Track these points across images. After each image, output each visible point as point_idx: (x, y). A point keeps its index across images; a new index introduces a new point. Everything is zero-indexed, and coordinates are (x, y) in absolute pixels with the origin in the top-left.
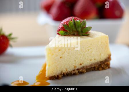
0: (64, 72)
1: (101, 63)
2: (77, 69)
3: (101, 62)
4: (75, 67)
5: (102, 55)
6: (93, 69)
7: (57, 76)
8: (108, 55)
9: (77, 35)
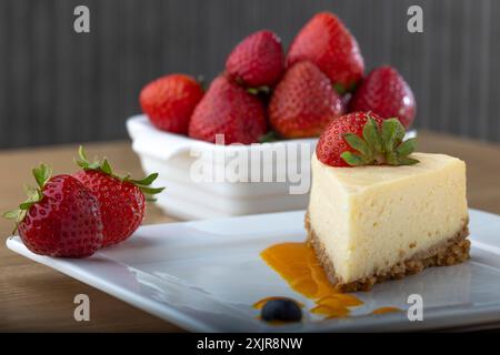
0: (381, 268)
1: (450, 244)
2: (403, 259)
3: (449, 241)
4: (401, 253)
5: (452, 219)
6: (432, 261)
7: (367, 279)
8: (463, 220)
9: (384, 164)
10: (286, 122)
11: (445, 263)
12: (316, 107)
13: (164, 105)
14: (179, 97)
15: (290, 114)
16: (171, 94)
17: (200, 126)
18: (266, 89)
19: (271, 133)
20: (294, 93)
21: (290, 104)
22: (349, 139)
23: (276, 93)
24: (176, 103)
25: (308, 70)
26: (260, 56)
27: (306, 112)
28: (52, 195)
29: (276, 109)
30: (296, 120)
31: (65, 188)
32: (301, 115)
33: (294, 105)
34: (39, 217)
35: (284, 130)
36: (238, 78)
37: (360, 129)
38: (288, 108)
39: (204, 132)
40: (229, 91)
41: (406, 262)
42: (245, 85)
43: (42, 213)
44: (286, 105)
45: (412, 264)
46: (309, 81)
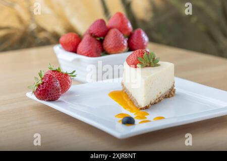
0: (152, 101)
3: (170, 90)
4: (157, 96)
6: (165, 97)
8: (173, 82)
9: (150, 66)
10: (110, 49)
11: (169, 97)
12: (119, 44)
13: (68, 43)
14: (73, 41)
15: (110, 46)
16: (70, 40)
17: (81, 51)
18: (102, 38)
19: (104, 52)
20: (112, 40)
21: (110, 43)
22: (139, 59)
23: (106, 39)
24: (72, 43)
25: (116, 32)
26: (100, 27)
27: (116, 46)
28: (46, 81)
29: (106, 45)
30: (113, 48)
31: (49, 78)
32: (115, 47)
33: (112, 43)
34: (41, 89)
35: (109, 51)
36: (93, 35)
37: (142, 56)
38: (110, 44)
39: (83, 53)
40: (91, 39)
41: (159, 98)
42: (95, 37)
43: (43, 87)
44: (109, 43)
45: (160, 99)
46: (116, 35)
